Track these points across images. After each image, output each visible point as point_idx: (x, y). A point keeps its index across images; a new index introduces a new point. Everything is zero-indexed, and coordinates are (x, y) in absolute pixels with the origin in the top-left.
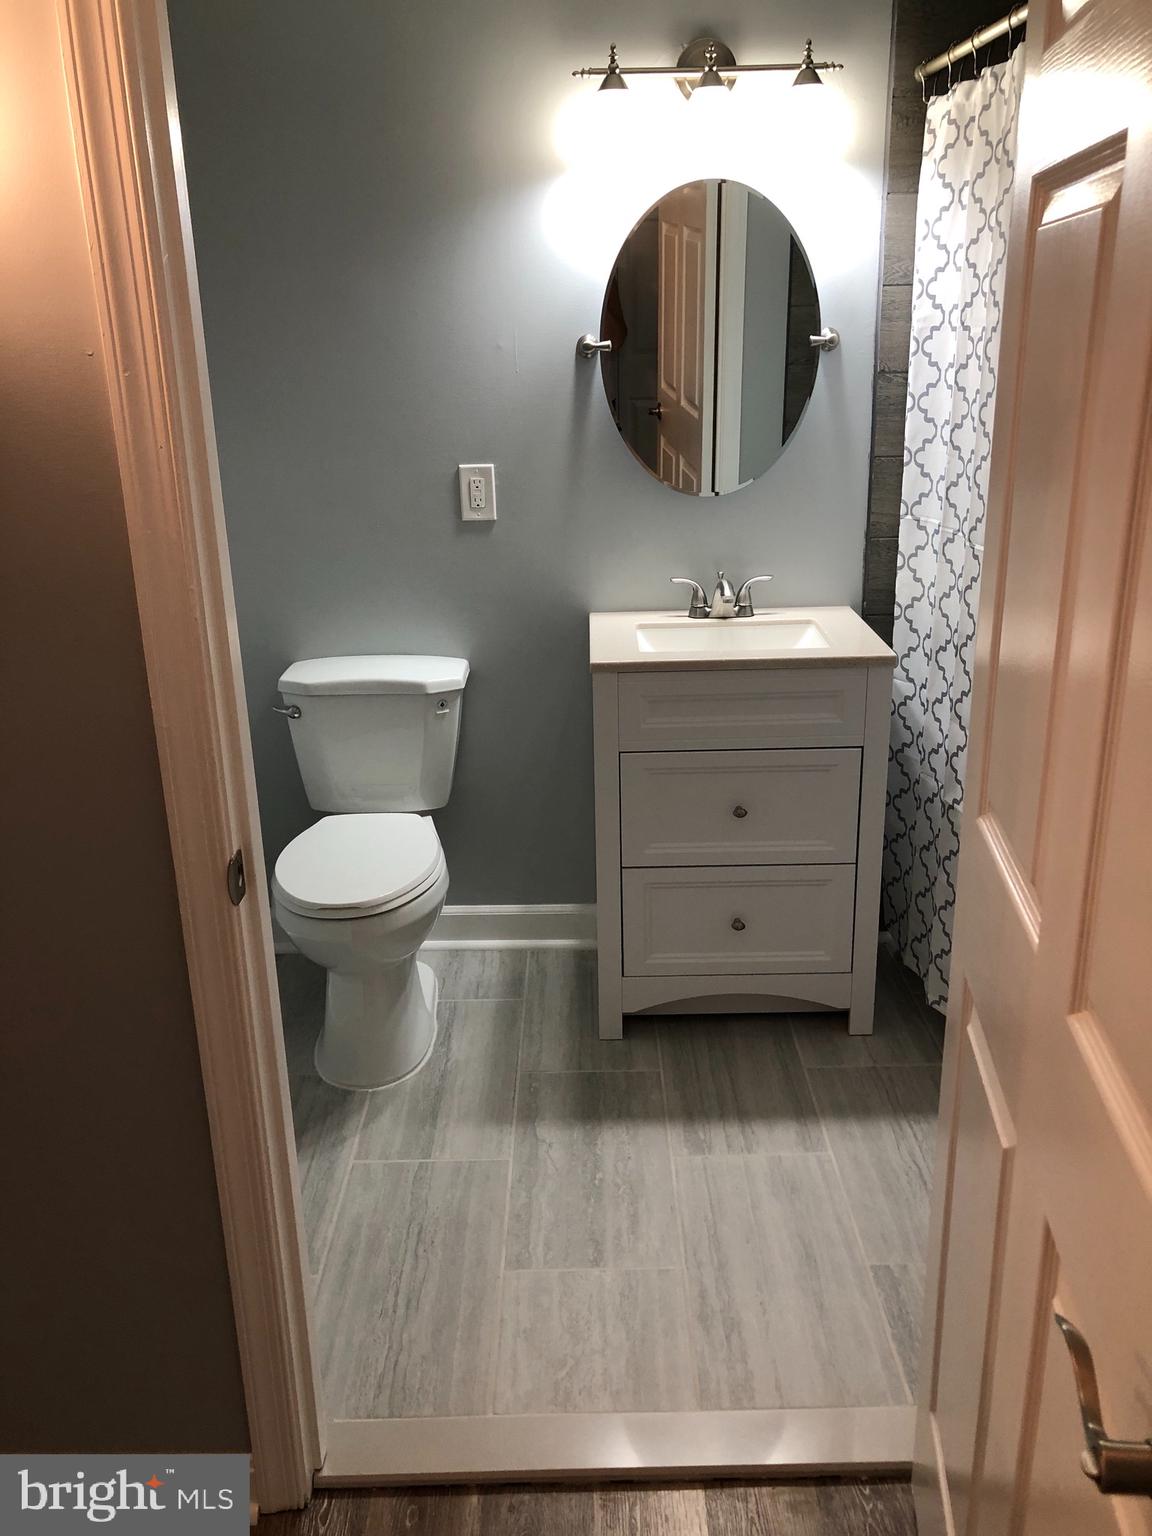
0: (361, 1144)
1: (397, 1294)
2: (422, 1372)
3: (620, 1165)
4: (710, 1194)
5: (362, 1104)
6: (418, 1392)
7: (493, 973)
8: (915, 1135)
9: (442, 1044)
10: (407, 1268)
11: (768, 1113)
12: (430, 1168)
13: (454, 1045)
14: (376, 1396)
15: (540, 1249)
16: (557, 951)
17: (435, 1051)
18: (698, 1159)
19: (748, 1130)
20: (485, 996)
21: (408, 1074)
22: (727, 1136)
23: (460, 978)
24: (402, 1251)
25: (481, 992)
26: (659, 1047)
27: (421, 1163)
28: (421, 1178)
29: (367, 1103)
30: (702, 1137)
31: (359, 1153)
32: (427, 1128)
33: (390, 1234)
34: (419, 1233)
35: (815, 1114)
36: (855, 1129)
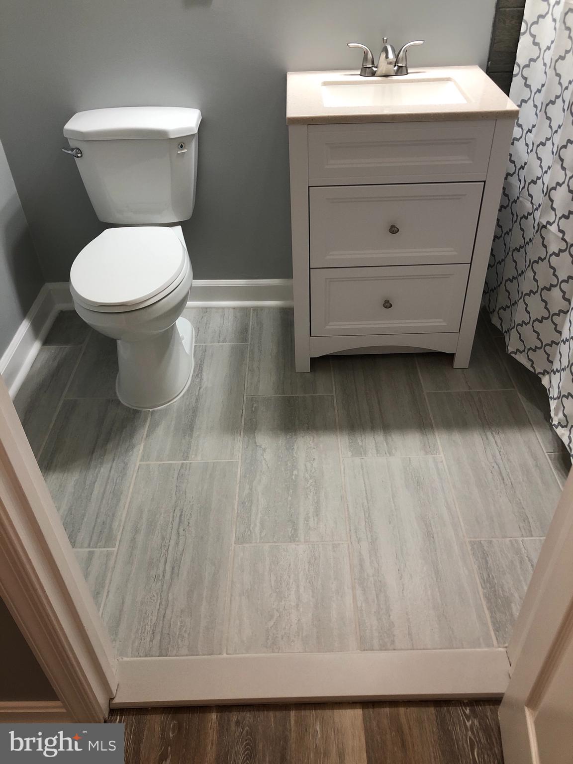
0: (144, 450)
1: (166, 562)
2: (181, 622)
3: (309, 465)
4: (365, 486)
5: (145, 421)
6: (178, 637)
7: (229, 325)
8: (496, 442)
9: (197, 375)
10: (172, 543)
11: (402, 426)
12: (188, 467)
13: (205, 375)
14: (151, 641)
15: (257, 529)
16: (269, 308)
17: (193, 381)
18: (357, 460)
19: (389, 438)
20: (224, 341)
21: (174, 398)
22: (376, 443)
23: (209, 328)
24: (169, 530)
25: (221, 339)
26: (333, 378)
27: (182, 463)
28: (182, 475)
29: (149, 419)
30: (360, 444)
31: (143, 456)
32: (187, 437)
33: (162, 518)
34: (181, 516)
35: (432, 427)
36: (457, 437)
